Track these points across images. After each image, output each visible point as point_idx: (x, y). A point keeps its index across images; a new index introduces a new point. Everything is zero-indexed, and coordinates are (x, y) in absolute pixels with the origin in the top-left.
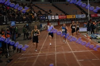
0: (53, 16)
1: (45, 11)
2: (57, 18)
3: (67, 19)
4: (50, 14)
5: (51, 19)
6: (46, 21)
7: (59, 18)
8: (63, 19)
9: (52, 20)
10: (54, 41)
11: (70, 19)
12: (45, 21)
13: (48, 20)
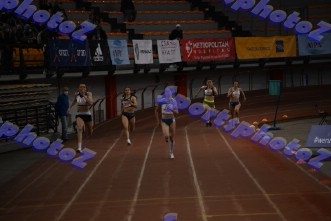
0: (144, 45)
1: (88, 6)
2: (170, 53)
3: (237, 62)
4: (123, 29)
5: (126, 62)
6: (92, 74)
7: (183, 53)
8: (212, 64)
9: (137, 67)
10: (127, 213)
11: (261, 61)
12: (86, 75)
13: (111, 68)
